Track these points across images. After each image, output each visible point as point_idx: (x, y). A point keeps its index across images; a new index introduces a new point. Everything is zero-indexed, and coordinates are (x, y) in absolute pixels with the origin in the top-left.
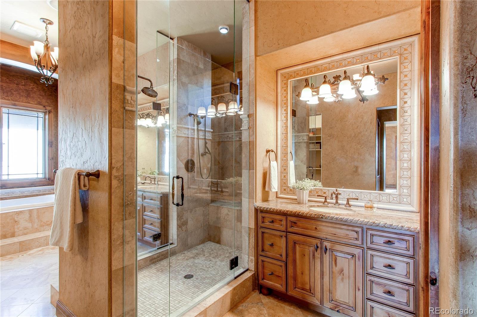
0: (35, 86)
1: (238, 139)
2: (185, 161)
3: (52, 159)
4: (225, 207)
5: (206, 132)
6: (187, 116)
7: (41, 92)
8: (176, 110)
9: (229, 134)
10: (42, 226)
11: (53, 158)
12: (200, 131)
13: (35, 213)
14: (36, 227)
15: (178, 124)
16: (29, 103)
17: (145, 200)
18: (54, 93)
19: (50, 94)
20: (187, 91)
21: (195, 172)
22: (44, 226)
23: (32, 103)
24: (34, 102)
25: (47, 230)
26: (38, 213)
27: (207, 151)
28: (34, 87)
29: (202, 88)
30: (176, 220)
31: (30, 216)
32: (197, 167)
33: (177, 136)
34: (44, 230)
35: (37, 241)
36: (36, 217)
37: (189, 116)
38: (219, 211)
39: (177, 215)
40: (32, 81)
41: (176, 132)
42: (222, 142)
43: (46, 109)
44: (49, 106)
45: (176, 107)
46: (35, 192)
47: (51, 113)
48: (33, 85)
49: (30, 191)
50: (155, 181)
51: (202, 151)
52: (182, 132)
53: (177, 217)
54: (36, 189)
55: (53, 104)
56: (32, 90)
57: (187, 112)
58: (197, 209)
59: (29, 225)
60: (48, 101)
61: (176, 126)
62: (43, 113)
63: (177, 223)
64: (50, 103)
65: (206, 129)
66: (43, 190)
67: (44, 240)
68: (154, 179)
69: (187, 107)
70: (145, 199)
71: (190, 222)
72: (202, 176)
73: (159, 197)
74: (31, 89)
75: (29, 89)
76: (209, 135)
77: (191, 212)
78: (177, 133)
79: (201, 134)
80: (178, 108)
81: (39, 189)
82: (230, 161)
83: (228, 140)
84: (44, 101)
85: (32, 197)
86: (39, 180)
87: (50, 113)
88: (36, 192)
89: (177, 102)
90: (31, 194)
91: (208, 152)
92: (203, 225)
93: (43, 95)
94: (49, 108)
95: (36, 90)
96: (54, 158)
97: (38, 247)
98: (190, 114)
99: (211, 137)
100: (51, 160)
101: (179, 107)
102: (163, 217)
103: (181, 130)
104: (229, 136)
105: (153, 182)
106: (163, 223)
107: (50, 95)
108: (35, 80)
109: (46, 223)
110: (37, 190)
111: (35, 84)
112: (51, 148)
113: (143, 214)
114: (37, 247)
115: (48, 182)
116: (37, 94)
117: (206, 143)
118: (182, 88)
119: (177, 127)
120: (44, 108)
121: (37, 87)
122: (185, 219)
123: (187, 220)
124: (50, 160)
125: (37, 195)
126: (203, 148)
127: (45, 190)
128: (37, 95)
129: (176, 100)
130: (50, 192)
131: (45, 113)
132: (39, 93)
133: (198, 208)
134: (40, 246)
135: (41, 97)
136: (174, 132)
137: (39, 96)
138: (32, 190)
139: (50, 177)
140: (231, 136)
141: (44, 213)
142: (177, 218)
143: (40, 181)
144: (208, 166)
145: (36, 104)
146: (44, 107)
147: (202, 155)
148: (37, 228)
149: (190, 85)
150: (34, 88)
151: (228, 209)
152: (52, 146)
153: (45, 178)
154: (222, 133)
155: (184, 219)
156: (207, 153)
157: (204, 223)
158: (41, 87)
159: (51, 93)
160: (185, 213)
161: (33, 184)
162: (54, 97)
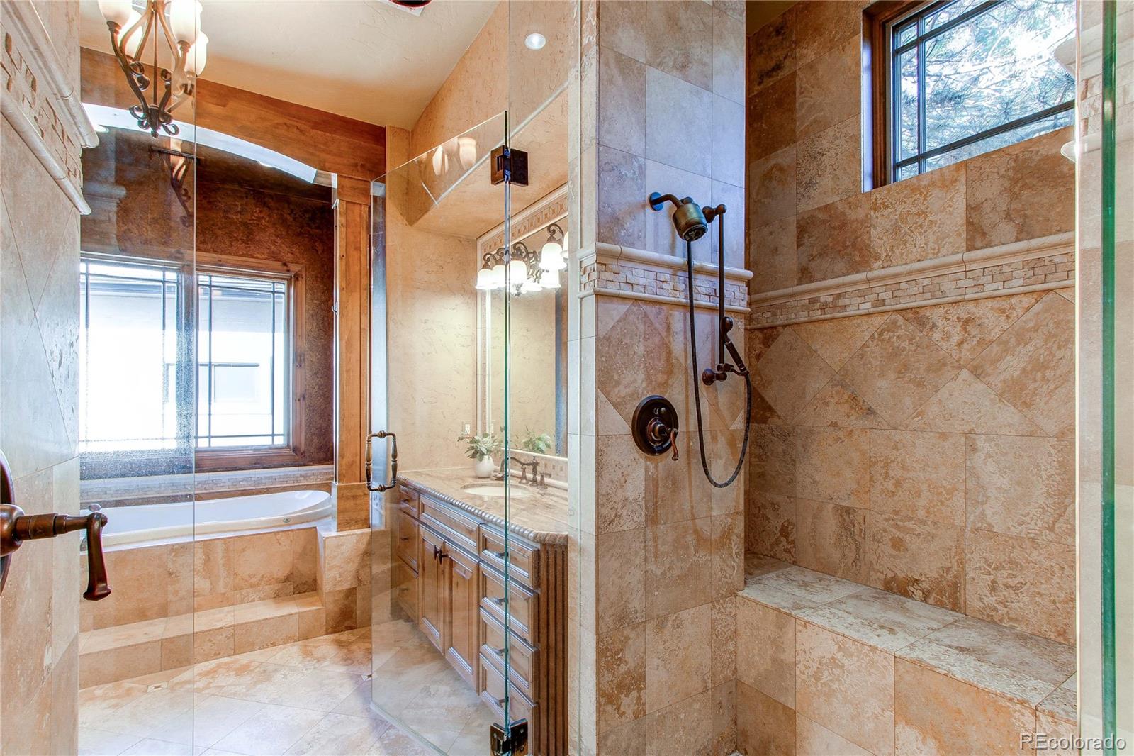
0: (264, 213)
1: (868, 305)
2: (632, 408)
3: (302, 399)
4: (818, 620)
5: (726, 281)
6: (643, 206)
7: (277, 226)
8: (594, 177)
9: (819, 290)
10: (237, 588)
11: (304, 398)
12: (699, 276)
13: (219, 549)
14: (223, 591)
15: (601, 238)
16: (252, 256)
17: (486, 551)
18: (307, 228)
19: (299, 230)
20: (639, 97)
21: (676, 455)
22: (242, 588)
23: (259, 256)
24: (263, 254)
25: (251, 599)
26: (227, 550)
27: (729, 359)
28: (262, 215)
29: (709, 90)
30: (594, 668)
31: (208, 559)
32: (688, 432)
33: (598, 295)
34: (242, 602)
35: (210, 641)
36: (221, 562)
37: (649, 210)
38: (790, 635)
39: (597, 648)
40: (258, 201)
41: (594, 275)
42: (784, 326)
43: (288, 271)
44: (297, 263)
45: (594, 164)
46: (264, 481)
47: (300, 279)
48: (261, 212)
49: (253, 479)
50: (535, 472)
51: (706, 360)
52: (622, 278)
53: (598, 653)
54: (267, 475)
55: (305, 256)
56: (258, 224)
57: (639, 189)
58: (685, 615)
59: (203, 584)
60: (294, 250)
61: (592, 249)
62: (286, 282)
63: (598, 684)
64: (299, 255)
65: (727, 269)
66: (280, 478)
67: (229, 638)
68: (531, 467)
69: (640, 167)
70: (486, 548)
71: (656, 677)
72: (707, 473)
73: (529, 552)
74: (255, 222)
75: (251, 222)
76: (737, 293)
77: (660, 628)
78: (599, 278)
79: (703, 290)
80: (600, 170)
81: (274, 475)
82: (827, 404)
83: (817, 315)
84: (284, 249)
85: (257, 494)
86: (275, 451)
87: (297, 279)
88: (267, 481)
89: (599, 144)
90: (254, 488)
91: (736, 368)
92: (709, 685)
93: (282, 235)
94: (295, 268)
95: (268, 222)
96: (307, 396)
97: (212, 658)
98: (654, 198)
99: (745, 302)
100: (299, 400)
101: (607, 167)
102: (544, 639)
103: (615, 268)
104: (822, 300)
105: (530, 476)
106: (544, 663)
107: (299, 234)
108: (264, 198)
109: (247, 581)
110: (269, 478)
111: (265, 209)
112: (299, 370)
113: (479, 602)
114: (208, 658)
115: (292, 457)
116: (268, 234)
117: (725, 326)
118: (619, 80)
119: (600, 253)
120: (285, 268)
121: (269, 216)
122: (632, 665)
123: (642, 664)
124: (297, 402)
125: (268, 491)
126: (713, 349)
127: (286, 477)
128: (269, 236)
129: (594, 133)
130: (297, 484)
131: (289, 280)
132: (272, 231)
133: (692, 611)
134: (217, 655)
135: (278, 240)
136: (585, 279)
137: (274, 238)
138: (257, 476)
139: (298, 445)
140: (830, 299)
141: (244, 550)
142: (598, 661)
143: (279, 455)
144: (731, 428)
145: (266, 259)
146: (285, 264)
147: (709, 379)
148: (224, 594)
149: (653, 73)
150: (263, 218)
151: (840, 638)
152: (303, 365)
153: (288, 446)
154: (789, 290)
155: (626, 663)
156: (729, 368)
157: (714, 674)
158: (277, 214)
159: (302, 227)
160: (632, 636)
161: (259, 461)
162: (308, 237)
